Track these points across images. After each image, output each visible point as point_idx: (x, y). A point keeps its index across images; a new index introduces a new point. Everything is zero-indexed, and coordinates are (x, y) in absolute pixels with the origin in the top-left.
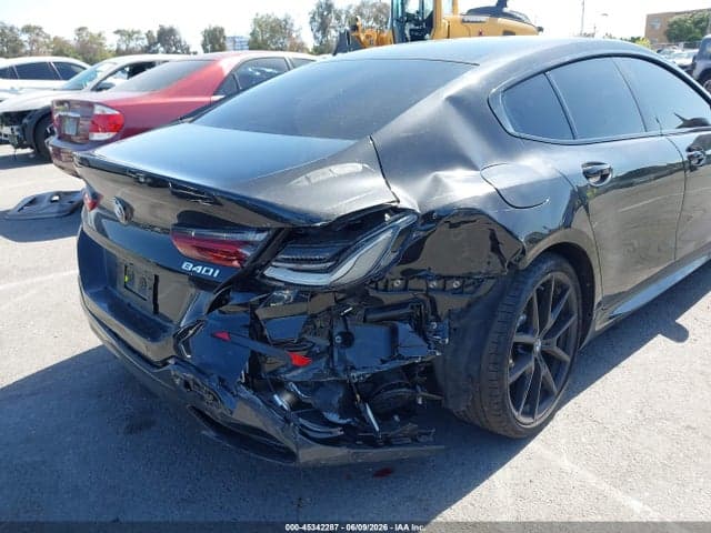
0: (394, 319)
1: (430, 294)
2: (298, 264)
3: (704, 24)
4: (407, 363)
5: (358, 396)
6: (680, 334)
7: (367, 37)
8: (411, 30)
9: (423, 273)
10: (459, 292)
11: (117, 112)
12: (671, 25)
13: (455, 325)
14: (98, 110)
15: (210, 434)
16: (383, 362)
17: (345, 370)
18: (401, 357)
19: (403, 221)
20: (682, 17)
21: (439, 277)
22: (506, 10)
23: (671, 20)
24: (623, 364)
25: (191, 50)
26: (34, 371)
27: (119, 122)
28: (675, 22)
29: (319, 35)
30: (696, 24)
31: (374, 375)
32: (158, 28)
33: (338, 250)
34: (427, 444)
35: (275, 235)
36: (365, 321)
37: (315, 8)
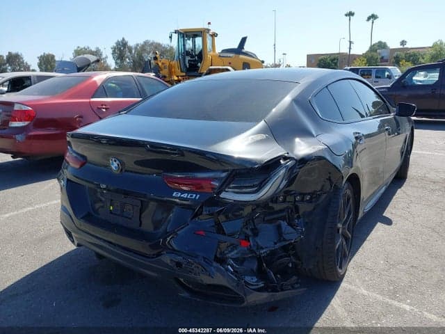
0: (278, 219)
1: (296, 204)
2: (240, 189)
3: (336, 61)
4: (287, 243)
5: (264, 265)
6: (388, 222)
7: (163, 64)
8: (189, 60)
9: (293, 192)
10: (310, 201)
11: (30, 109)
12: (320, 61)
13: (307, 220)
14: (17, 107)
15: (185, 294)
16: (275, 243)
17: (257, 249)
18: (285, 240)
19: (290, 163)
20: (325, 57)
21: (300, 194)
22: (243, 51)
23: (320, 58)
24: (368, 239)
25: (31, 68)
26: (18, 278)
27: (32, 115)
28: (322, 59)
29: (119, 61)
30: (332, 60)
31: (271, 251)
32: (7, 54)
33: (261, 180)
34: (298, 288)
35: (230, 174)
36: (264, 220)
37: (115, 45)
